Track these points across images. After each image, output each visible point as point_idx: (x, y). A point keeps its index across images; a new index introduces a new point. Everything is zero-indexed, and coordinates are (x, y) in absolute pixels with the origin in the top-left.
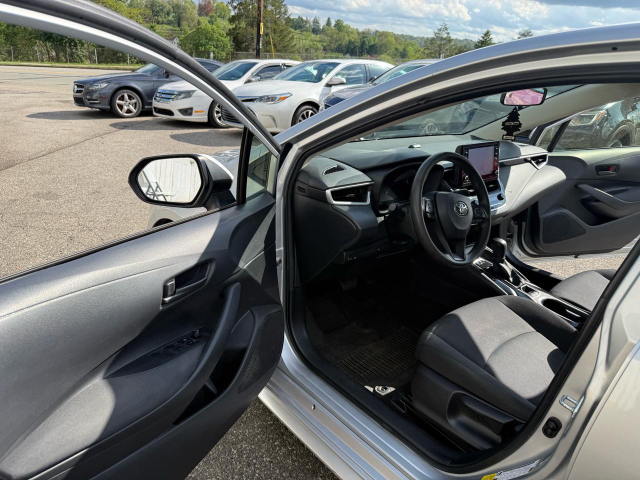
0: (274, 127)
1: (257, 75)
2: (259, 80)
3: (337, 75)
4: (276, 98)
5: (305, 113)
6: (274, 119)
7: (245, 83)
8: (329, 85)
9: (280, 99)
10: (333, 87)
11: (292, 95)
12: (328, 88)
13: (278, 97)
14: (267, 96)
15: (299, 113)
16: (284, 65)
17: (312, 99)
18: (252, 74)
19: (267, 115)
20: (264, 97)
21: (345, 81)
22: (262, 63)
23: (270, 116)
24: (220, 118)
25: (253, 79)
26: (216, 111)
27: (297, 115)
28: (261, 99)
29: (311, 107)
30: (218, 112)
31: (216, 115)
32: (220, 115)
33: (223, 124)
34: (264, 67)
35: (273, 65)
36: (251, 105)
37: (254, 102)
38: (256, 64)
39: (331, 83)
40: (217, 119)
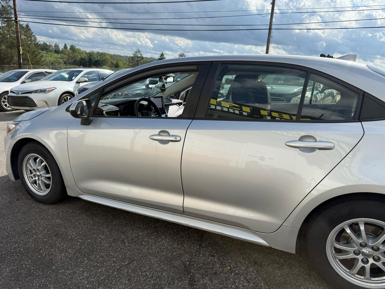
0: (46, 107)
1: (29, 78)
2: (31, 82)
3: (82, 77)
4: (46, 90)
5: (65, 98)
6: (46, 103)
7: (22, 83)
8: (78, 82)
9: (49, 91)
10: (81, 83)
11: (56, 88)
12: (78, 84)
14: (41, 90)
15: (62, 98)
16: (46, 72)
17: (69, 90)
18: (26, 78)
19: (42, 101)
20: (38, 90)
21: (87, 80)
22: (31, 71)
23: (44, 101)
24: (6, 105)
25: (26, 81)
26: (3, 101)
27: (61, 100)
28: (36, 92)
29: (69, 95)
30: (4, 102)
31: (3, 104)
32: (6, 103)
33: (9, 109)
34: (33, 73)
35: (39, 72)
36: (30, 95)
37: (32, 93)
38: (27, 72)
39: (79, 81)
40: (4, 106)
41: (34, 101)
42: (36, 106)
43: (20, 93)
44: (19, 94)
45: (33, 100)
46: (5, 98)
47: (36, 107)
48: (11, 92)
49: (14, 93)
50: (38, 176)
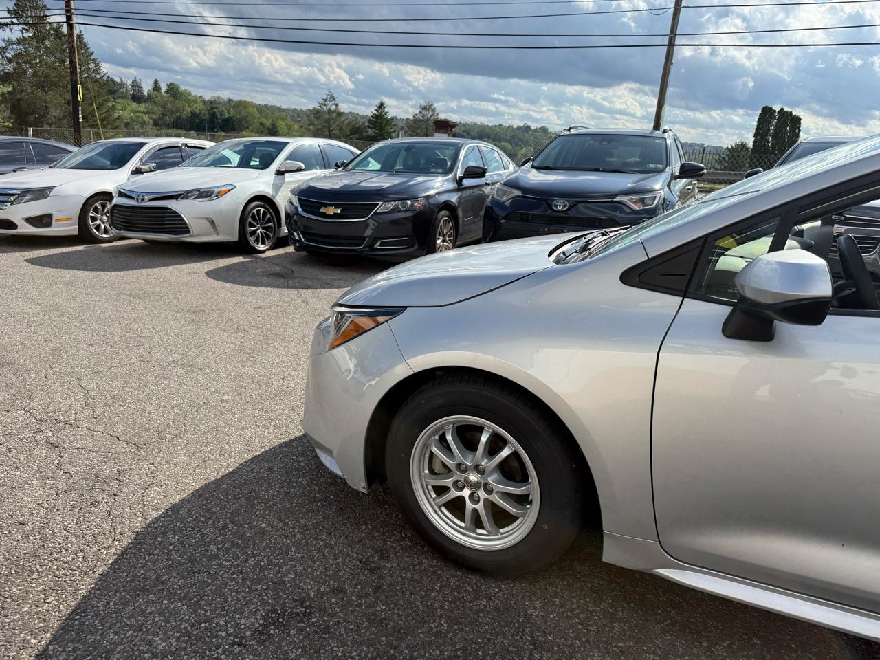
0: (213, 234)
1: (150, 161)
3: (288, 158)
4: (212, 192)
5: (255, 211)
6: (212, 223)
8: (280, 173)
9: (219, 193)
10: (286, 175)
11: (235, 187)
12: (280, 177)
13: (216, 190)
14: (198, 190)
15: (247, 212)
16: (186, 145)
17: (262, 192)
19: (200, 218)
20: (190, 192)
21: (303, 166)
22: (153, 143)
23: (207, 219)
24: (98, 228)
27: (246, 216)
28: (186, 195)
29: (262, 204)
30: (94, 219)
31: (91, 224)
32: (98, 222)
33: (104, 236)
34: (157, 148)
35: (169, 145)
36: (173, 205)
37: (177, 200)
38: (142, 145)
39: (284, 170)
40: (94, 230)
41: (183, 220)
42: (189, 232)
43: (147, 198)
44: (143, 200)
45: (181, 217)
46: (96, 210)
47: (188, 235)
48: (121, 194)
49: (132, 198)
50: (475, 486)
